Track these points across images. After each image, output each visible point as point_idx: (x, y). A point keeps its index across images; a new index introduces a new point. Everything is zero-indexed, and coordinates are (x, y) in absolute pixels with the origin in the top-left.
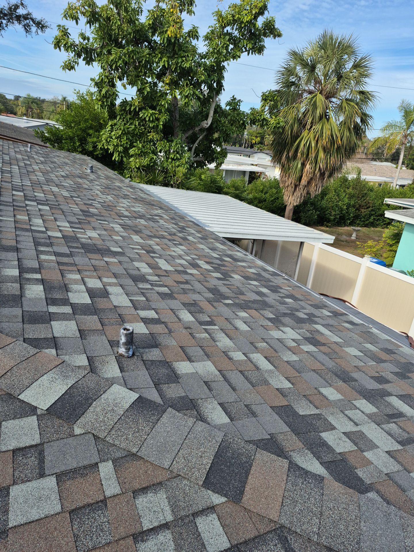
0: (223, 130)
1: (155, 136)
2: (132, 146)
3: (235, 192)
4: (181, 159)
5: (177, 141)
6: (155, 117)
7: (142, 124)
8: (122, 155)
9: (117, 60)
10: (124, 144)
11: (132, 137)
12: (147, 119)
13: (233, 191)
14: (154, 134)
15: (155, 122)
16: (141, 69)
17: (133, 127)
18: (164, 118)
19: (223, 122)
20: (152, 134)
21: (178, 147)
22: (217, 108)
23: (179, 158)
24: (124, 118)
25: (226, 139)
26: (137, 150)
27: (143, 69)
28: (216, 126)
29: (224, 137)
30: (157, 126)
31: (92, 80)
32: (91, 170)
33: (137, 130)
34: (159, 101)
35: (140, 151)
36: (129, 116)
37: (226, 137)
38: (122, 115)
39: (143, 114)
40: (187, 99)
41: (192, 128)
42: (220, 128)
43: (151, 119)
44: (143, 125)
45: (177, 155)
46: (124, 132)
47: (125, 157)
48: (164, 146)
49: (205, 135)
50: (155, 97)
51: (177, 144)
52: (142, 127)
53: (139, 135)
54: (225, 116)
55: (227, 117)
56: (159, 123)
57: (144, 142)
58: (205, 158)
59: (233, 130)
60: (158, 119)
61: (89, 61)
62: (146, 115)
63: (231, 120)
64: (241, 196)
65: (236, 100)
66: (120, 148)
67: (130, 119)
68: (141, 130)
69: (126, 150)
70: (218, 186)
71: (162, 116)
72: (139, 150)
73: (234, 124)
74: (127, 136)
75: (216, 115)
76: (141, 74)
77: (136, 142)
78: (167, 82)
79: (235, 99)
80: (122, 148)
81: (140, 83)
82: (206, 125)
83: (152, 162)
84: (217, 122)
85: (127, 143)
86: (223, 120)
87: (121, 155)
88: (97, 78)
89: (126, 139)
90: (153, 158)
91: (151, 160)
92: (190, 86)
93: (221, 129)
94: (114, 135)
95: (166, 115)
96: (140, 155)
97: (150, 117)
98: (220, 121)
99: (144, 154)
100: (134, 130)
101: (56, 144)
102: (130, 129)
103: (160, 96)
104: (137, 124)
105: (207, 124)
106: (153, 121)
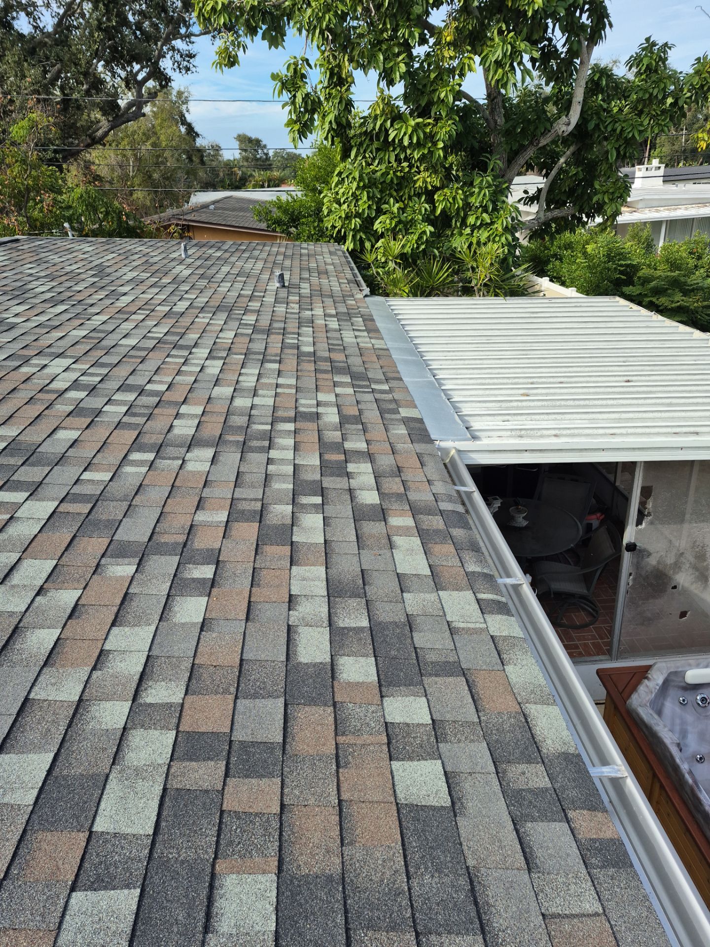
0: (614, 130)
1: (429, 180)
2: (380, 212)
3: (669, 274)
4: (492, 223)
5: (482, 181)
6: (425, 133)
7: (402, 156)
8: (361, 237)
9: (320, 14)
10: (364, 210)
11: (381, 192)
12: (406, 142)
13: (662, 274)
14: (427, 174)
15: (424, 147)
16: (385, 24)
17: (383, 167)
18: (445, 130)
19: (615, 110)
20: (423, 174)
21: (485, 195)
22: (600, 78)
23: (489, 221)
24: (365, 152)
25: (625, 154)
26: (388, 221)
27: (388, 21)
28: (597, 126)
29: (618, 150)
30: (431, 152)
31: (274, 77)
32: (279, 282)
33: (391, 172)
34: (435, 91)
35: (396, 220)
36: (376, 145)
37: (625, 148)
38: (361, 144)
39: (396, 132)
40: (500, 71)
41: (531, 143)
42: (606, 128)
43: (415, 141)
44: (407, 159)
45: (485, 215)
46: (361, 184)
47: (369, 240)
48: (451, 200)
49: (573, 154)
50: (425, 86)
51: (481, 189)
52: (405, 164)
53: (397, 184)
54: (623, 96)
55: (629, 96)
56: (435, 144)
57: (410, 198)
58: (577, 207)
59: (641, 125)
60: (431, 137)
61: (275, 38)
62: (402, 134)
63: (639, 100)
64: (685, 283)
65: (657, 47)
66: (353, 221)
67: (378, 150)
68: (401, 171)
69: (368, 223)
70: (627, 266)
71: (441, 128)
72: (392, 219)
73: (646, 110)
74: (368, 193)
75: (597, 99)
76: (385, 35)
77: (388, 203)
78: (448, 39)
79: (654, 44)
80: (358, 220)
81: (382, 57)
82: (564, 128)
83: (422, 244)
84: (598, 114)
85: (369, 207)
86: (615, 105)
87: (358, 237)
88: (284, 71)
89: (369, 198)
90: (424, 232)
91: (420, 238)
92: (508, 33)
93: (609, 129)
94: (343, 194)
95: (450, 122)
96: (394, 232)
97: (411, 138)
98: (608, 111)
99: (405, 226)
100: (386, 174)
101: (293, 230)
102: (379, 174)
103: (436, 77)
104: (393, 159)
105: (568, 124)
106: (419, 145)
